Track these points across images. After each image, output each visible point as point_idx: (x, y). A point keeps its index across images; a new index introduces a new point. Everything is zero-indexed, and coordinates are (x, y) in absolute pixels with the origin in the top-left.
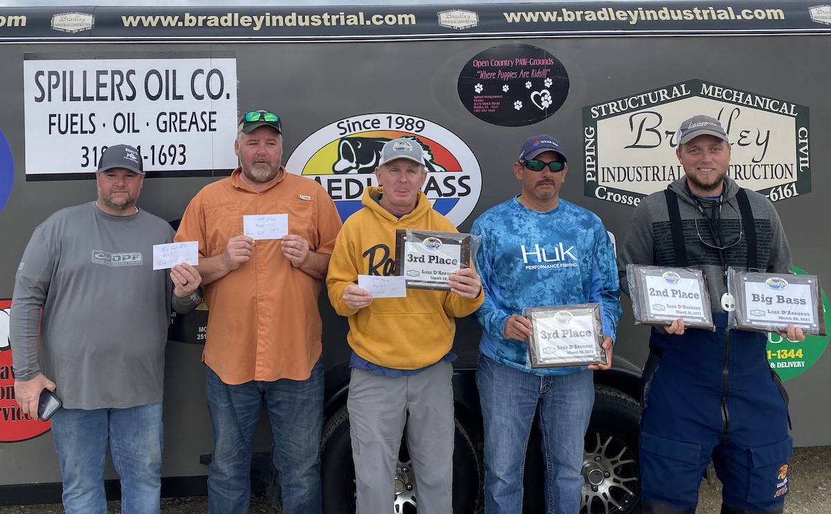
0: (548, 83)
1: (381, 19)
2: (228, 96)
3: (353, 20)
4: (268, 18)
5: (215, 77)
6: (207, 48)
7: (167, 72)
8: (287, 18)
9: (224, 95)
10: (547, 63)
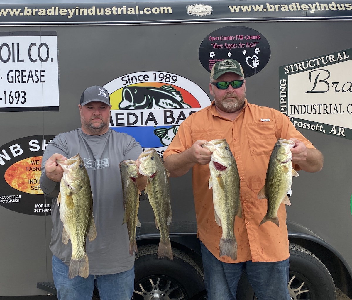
0: (257, 50)
1: (150, 10)
2: (52, 60)
3: (132, 11)
4: (77, 10)
5: (44, 47)
6: (38, 30)
7: (13, 44)
8: (90, 10)
9: (49, 59)
10: (256, 38)
